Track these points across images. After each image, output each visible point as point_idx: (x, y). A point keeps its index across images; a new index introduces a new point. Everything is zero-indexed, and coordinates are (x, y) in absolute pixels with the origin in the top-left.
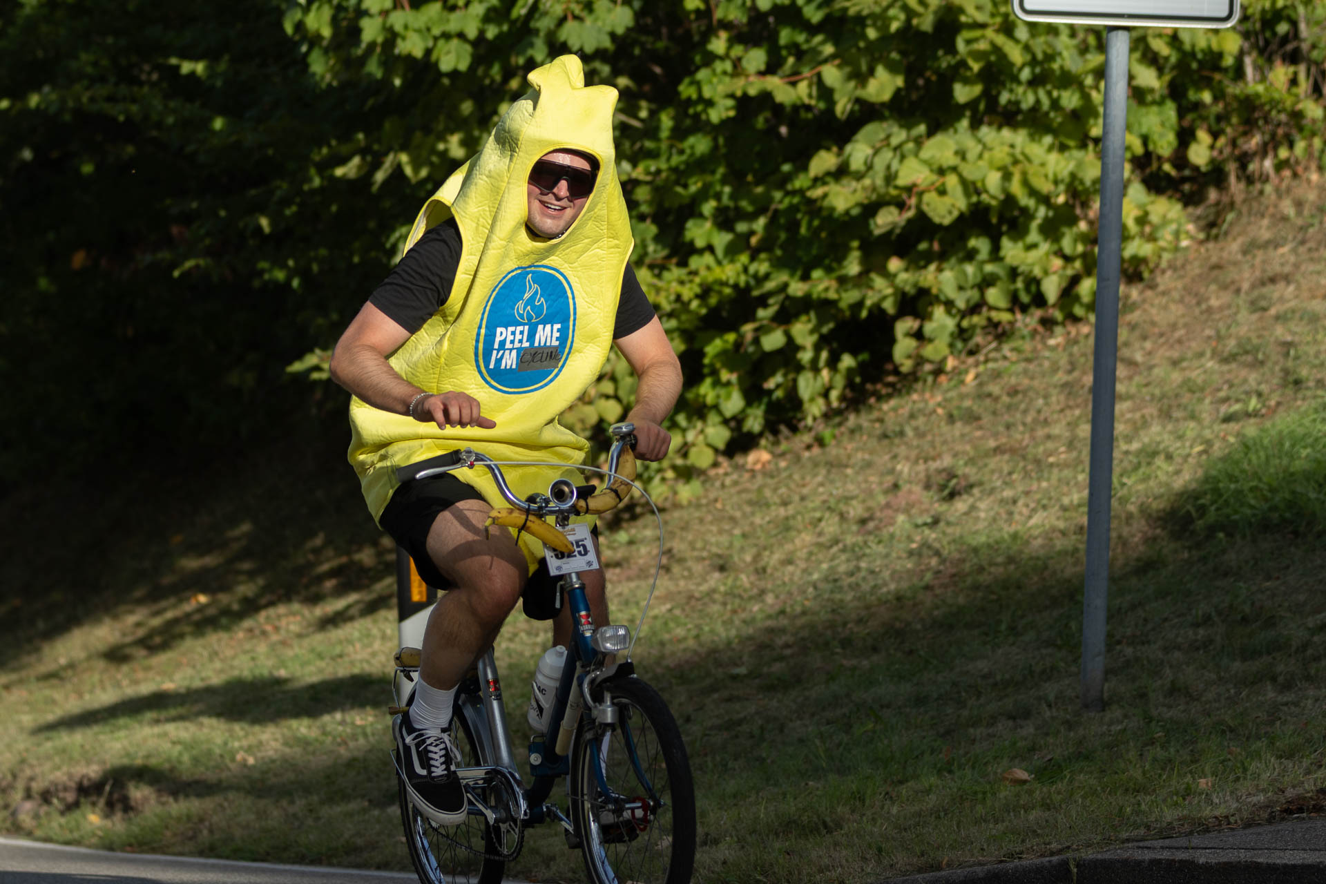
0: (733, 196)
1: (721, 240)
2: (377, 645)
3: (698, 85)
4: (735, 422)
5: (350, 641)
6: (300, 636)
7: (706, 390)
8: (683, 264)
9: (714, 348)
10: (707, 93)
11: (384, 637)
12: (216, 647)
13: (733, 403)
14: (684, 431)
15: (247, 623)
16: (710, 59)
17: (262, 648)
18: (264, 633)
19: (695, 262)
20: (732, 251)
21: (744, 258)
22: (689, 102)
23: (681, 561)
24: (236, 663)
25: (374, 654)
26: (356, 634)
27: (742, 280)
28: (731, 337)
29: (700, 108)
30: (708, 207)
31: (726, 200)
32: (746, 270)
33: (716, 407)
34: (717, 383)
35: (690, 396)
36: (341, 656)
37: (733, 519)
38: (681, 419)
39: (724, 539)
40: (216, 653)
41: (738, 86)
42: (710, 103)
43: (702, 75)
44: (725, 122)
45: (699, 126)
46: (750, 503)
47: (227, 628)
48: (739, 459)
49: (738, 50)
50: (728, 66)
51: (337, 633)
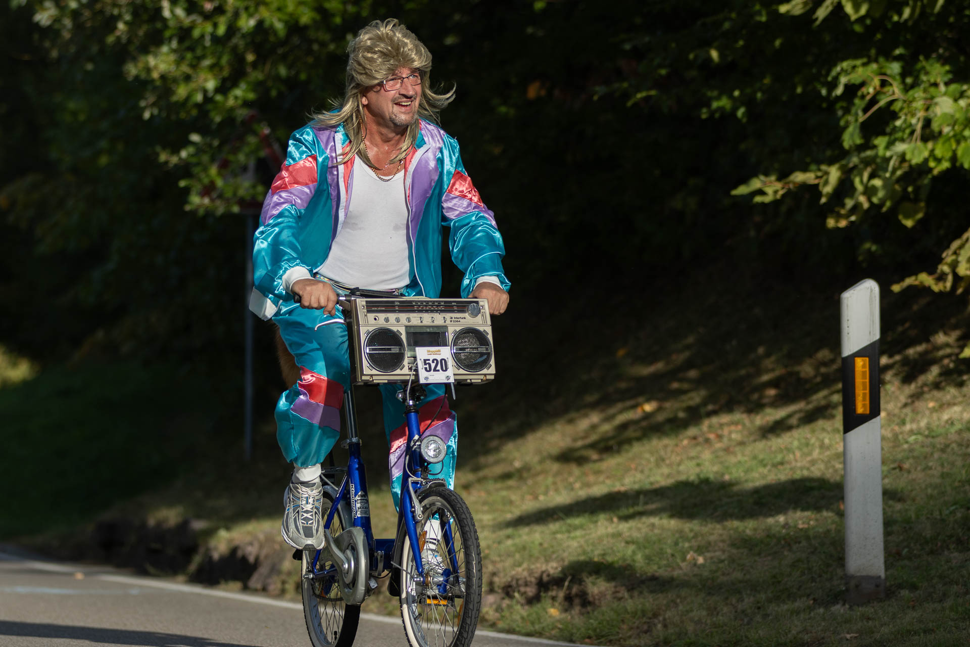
2: (816, 454)
5: (790, 450)
6: (742, 444)
11: (822, 446)
12: (662, 453)
15: (692, 431)
17: (707, 455)
18: (707, 441)
24: (682, 468)
25: (813, 462)
26: (796, 443)
36: (782, 463)
40: (663, 460)
47: (673, 435)
51: (777, 442)
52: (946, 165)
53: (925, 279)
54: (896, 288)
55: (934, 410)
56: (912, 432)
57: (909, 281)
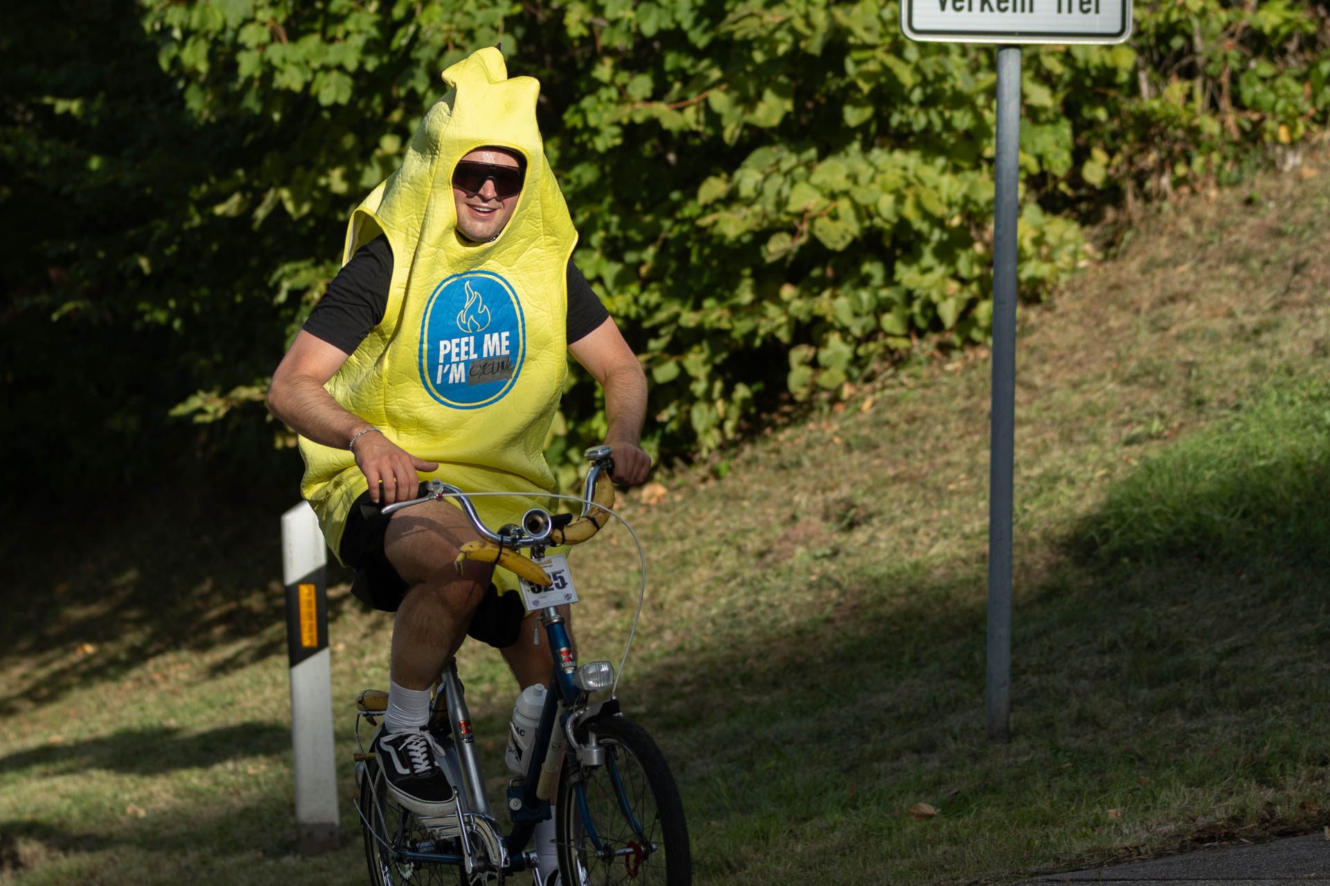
0: (621, 226)
1: (610, 270)
2: (268, 692)
3: (583, 113)
5: (240, 689)
6: (189, 684)
7: (598, 425)
10: (593, 121)
11: (275, 684)
12: (104, 697)
14: (577, 466)
15: (136, 673)
16: (595, 86)
17: (151, 697)
18: (153, 683)
21: (634, 289)
22: (574, 131)
24: (125, 713)
25: (265, 702)
26: (247, 681)
27: (633, 311)
29: (585, 137)
30: (597, 238)
31: (614, 230)
32: (636, 300)
35: (582, 430)
36: (231, 704)
37: (628, 555)
38: (574, 454)
39: (620, 576)
40: (104, 704)
41: (624, 113)
42: (595, 131)
43: (587, 102)
44: (612, 151)
45: (586, 155)
46: (646, 538)
47: (115, 678)
48: (634, 494)
49: (623, 77)
50: (613, 93)
51: (227, 681)
56: (371, 665)
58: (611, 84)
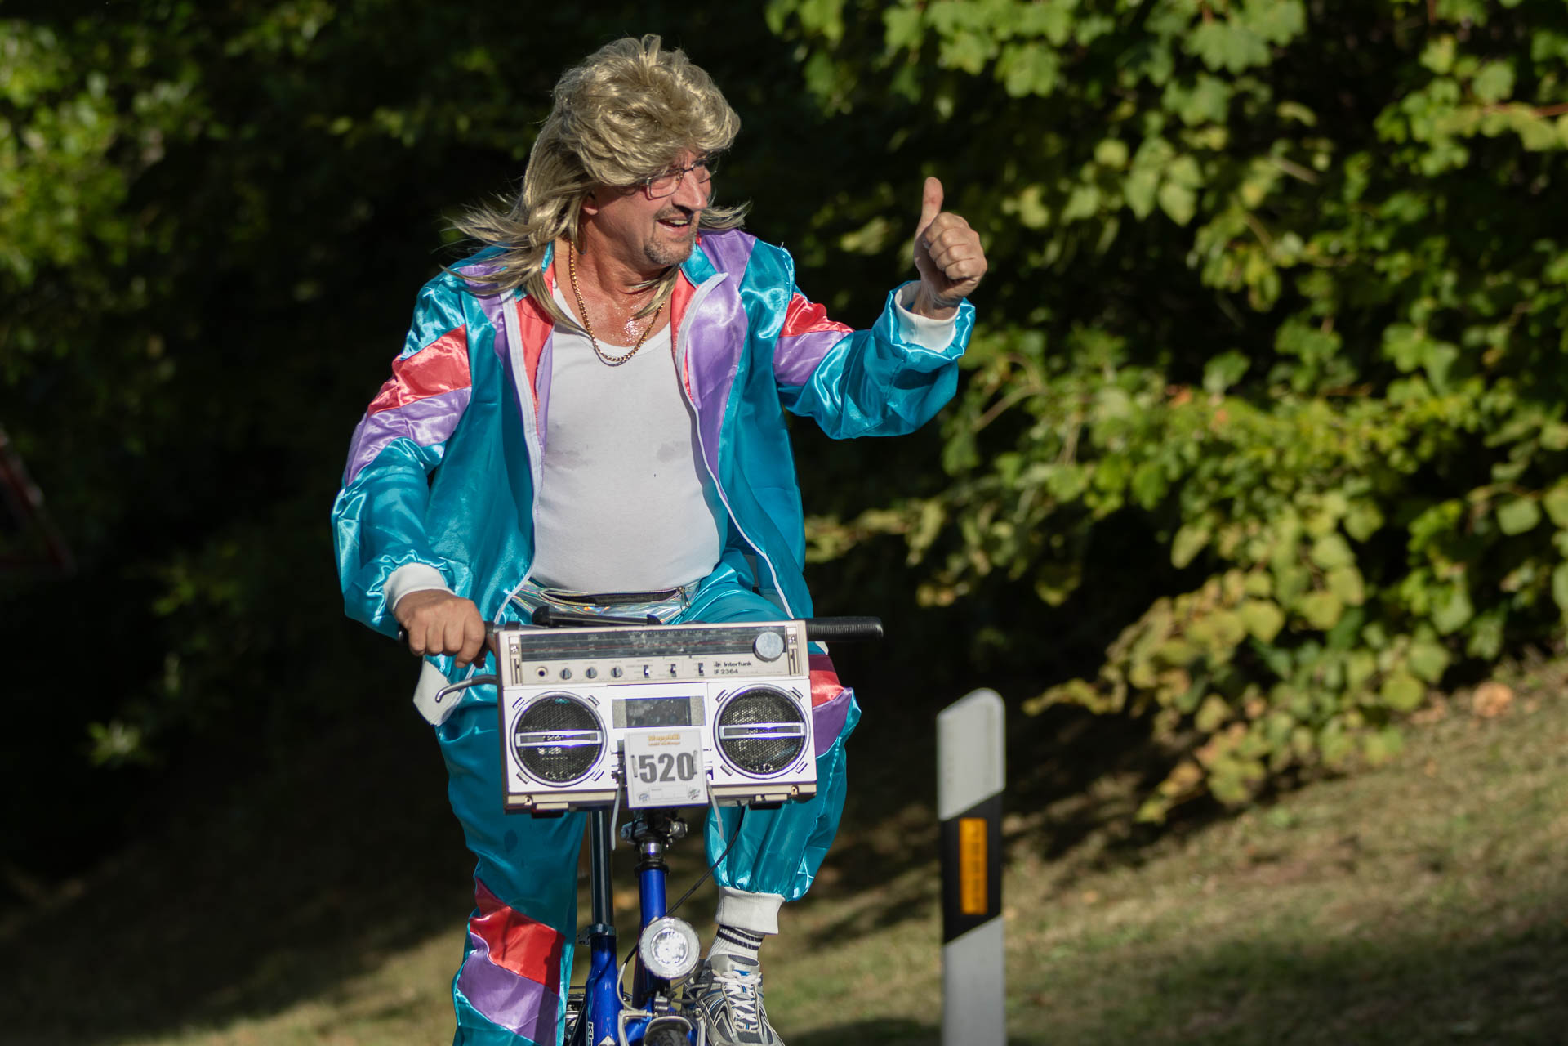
0: (1461, 289)
1: (1441, 357)
2: (900, 978)
3: (1406, 119)
4: (1456, 641)
5: (855, 971)
7: (1413, 591)
8: (1379, 394)
9: (1426, 525)
10: (1420, 131)
11: (913, 966)
13: (1454, 611)
14: (1376, 652)
16: (1424, 78)
19: (1398, 392)
20: (1457, 374)
21: (1474, 387)
22: (1392, 145)
23: (1372, 855)
25: (895, 992)
26: (866, 962)
27: (1472, 421)
28: (1452, 509)
29: (1408, 155)
30: (1422, 308)
31: (1448, 299)
32: (1476, 405)
33: (1427, 618)
34: (1431, 581)
35: (1387, 595)
36: (843, 994)
37: (1452, 792)
38: (1374, 635)
39: (1440, 822)
41: (1468, 121)
42: (1424, 147)
43: (1413, 103)
44: (1450, 177)
45: (1407, 181)
46: (1480, 766)
48: (1462, 698)
49: (1468, 67)
50: (1450, 90)
51: (838, 958)
52: (1113, 503)
53: (1079, 691)
54: (1033, 707)
55: (1093, 907)
56: (1057, 944)
57: (1054, 695)
58: (1449, 76)
